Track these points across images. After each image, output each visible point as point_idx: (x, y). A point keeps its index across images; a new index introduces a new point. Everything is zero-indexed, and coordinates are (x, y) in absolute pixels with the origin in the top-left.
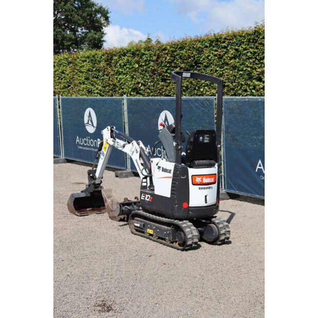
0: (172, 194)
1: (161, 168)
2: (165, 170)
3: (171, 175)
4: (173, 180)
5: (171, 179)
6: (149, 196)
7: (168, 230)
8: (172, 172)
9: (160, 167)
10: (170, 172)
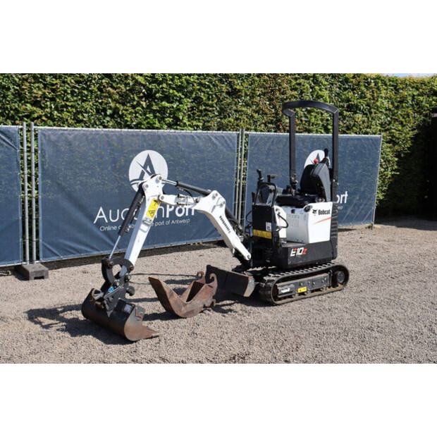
0: (331, 235)
1: (317, 212)
2: (321, 213)
3: (330, 216)
4: (332, 220)
5: (330, 221)
6: (303, 248)
7: (325, 277)
8: (331, 212)
9: (315, 211)
10: (328, 212)
